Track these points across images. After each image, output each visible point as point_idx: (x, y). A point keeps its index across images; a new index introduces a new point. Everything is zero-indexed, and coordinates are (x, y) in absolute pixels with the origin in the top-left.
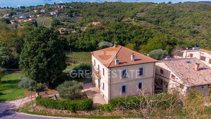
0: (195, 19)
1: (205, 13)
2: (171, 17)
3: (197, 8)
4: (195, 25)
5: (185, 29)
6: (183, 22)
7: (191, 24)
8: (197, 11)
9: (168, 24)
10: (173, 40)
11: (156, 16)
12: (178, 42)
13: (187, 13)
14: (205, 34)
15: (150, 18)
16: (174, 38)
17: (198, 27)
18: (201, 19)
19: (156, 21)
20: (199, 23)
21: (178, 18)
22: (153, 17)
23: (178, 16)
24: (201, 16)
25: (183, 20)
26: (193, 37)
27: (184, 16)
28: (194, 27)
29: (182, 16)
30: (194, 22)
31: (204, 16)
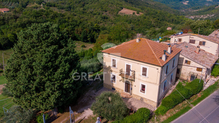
0: (102, 6)
2: (81, 3)
4: (103, 11)
5: (96, 15)
6: (93, 8)
7: (99, 10)
9: (81, 11)
10: (97, 26)
11: (66, 2)
12: (101, 28)
14: (112, 19)
15: (61, 5)
17: (106, 13)
18: (106, 5)
19: (68, 7)
20: (106, 9)
21: (87, 5)
22: (63, 3)
23: (87, 2)
24: (106, 3)
25: (92, 6)
26: (105, 23)
27: (92, 3)
28: (103, 13)
29: (91, 3)
30: (102, 9)
31: (108, 2)
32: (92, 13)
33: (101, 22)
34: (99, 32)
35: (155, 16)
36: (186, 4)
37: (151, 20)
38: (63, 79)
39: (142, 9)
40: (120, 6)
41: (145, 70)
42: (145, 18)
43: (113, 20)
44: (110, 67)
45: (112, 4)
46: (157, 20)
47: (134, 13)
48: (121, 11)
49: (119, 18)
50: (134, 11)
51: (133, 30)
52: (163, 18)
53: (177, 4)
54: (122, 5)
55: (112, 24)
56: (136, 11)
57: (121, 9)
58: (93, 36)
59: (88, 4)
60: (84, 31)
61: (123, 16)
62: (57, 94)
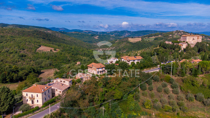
0: (19, 44)
1: (25, 39)
3: (16, 34)
4: (20, 49)
5: (12, 54)
6: (8, 47)
7: (16, 49)
8: (17, 37)
10: (15, 68)
12: (19, 69)
13: (9, 38)
16: (15, 66)
17: (24, 51)
18: (24, 44)
20: (23, 47)
23: (2, 41)
24: (23, 41)
25: (8, 45)
26: (23, 61)
27: (8, 41)
28: (20, 52)
29: (5, 41)
30: (19, 47)
31: (25, 41)
32: (7, 52)
33: (19, 61)
34: (18, 72)
35: (70, 52)
36: (97, 38)
37: (67, 55)
38: (10, 102)
39: (59, 46)
40: (38, 44)
41: (37, 95)
42: (61, 54)
43: (31, 57)
44: (25, 96)
45: (30, 42)
46: (72, 55)
47: (51, 50)
48: (40, 48)
49: (37, 55)
50: (52, 47)
51: (51, 66)
52: (77, 53)
53: (90, 38)
54: (39, 43)
55: (31, 61)
56: (53, 48)
57: (39, 47)
58: (12, 77)
59: (3, 43)
60: (3, 74)
61: (41, 53)
62: (8, 106)
